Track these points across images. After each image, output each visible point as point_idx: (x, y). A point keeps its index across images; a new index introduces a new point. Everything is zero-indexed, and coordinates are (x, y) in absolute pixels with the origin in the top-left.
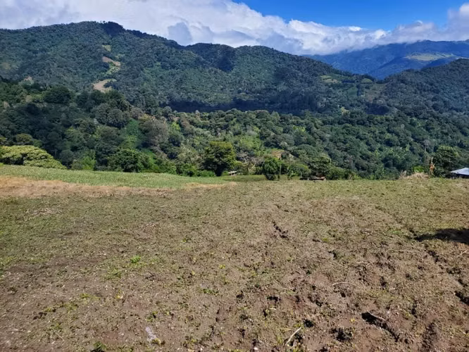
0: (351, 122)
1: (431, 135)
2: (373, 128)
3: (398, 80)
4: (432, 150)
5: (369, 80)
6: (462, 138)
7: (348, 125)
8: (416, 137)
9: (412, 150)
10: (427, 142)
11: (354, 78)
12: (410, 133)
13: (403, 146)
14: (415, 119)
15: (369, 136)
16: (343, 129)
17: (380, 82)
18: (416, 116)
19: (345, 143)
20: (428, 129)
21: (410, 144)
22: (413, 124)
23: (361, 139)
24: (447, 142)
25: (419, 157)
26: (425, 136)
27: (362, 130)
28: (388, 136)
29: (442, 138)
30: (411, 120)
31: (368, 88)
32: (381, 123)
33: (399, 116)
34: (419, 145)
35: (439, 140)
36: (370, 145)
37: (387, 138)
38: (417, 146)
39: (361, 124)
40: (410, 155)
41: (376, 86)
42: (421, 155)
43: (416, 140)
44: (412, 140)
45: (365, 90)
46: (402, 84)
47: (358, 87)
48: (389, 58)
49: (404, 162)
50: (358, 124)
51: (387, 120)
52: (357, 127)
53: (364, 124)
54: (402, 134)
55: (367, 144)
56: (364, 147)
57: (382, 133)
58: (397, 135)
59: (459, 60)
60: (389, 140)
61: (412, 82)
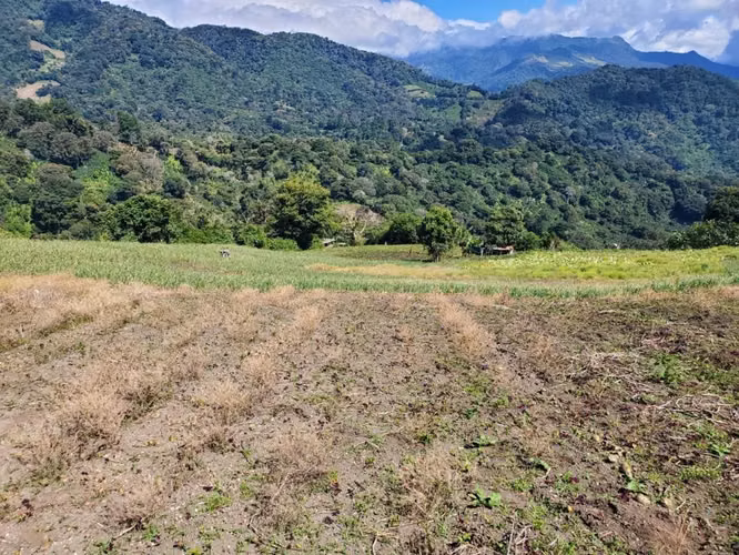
0: (458, 159)
1: (576, 180)
2: (491, 169)
3: (521, 94)
4: (577, 203)
5: (478, 94)
6: (618, 183)
7: (455, 164)
8: (555, 182)
9: (549, 201)
10: (571, 190)
11: (455, 90)
12: (546, 176)
13: (537, 195)
14: (551, 154)
15: (485, 181)
16: (447, 169)
17: (493, 98)
18: (554, 150)
19: (450, 192)
20: (571, 171)
21: (547, 193)
22: (549, 162)
23: (475, 187)
24: (599, 190)
25: (559, 212)
26: (567, 181)
27: (475, 173)
28: (514, 181)
29: (591, 185)
30: (547, 157)
31: (476, 106)
32: (504, 161)
33: (530, 150)
34: (559, 194)
35: (587, 187)
36: (487, 195)
37: (512, 183)
38: (556, 196)
39: (474, 163)
40: (547, 209)
41: (488, 103)
42: (562, 210)
43: (556, 187)
44: (549, 186)
45: (473, 109)
46: (527, 101)
47: (461, 104)
48: (505, 61)
49: (539, 221)
50: (469, 162)
51: (512, 156)
52: (468, 167)
53: (477, 162)
54: (534, 178)
55: (483, 193)
56: (479, 199)
57: (505, 176)
58: (529, 179)
59: (606, 67)
60: (516, 186)
61: (541, 99)
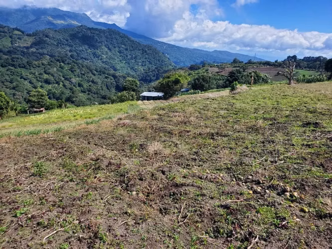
0: (13, 65)
1: (75, 75)
2: (33, 70)
3: (44, 35)
4: (77, 86)
5: (20, 33)
6: (93, 77)
7: (12, 68)
8: (66, 77)
9: (64, 86)
10: (73, 80)
11: (6, 29)
12: (61, 74)
13: (58, 83)
14: (62, 64)
15: (30, 76)
16: (7, 70)
17: (29, 35)
18: (63, 62)
19: (11, 82)
20: (72, 71)
21: (62, 82)
22: (62, 68)
23: (25, 79)
24: (85, 80)
25: (70, 91)
26: (71, 76)
27: (24, 72)
28: (46, 76)
29: (82, 77)
30: (60, 65)
31: (19, 39)
32: (39, 67)
33: (51, 62)
34: (68, 82)
35: (80, 79)
36: (33, 83)
37: (45, 78)
38: (67, 83)
39: (22, 67)
40: (64, 89)
41: (26, 37)
42: (71, 89)
43: (66, 79)
44: (63, 79)
45: (18, 40)
46: (47, 38)
47: (11, 37)
48: (32, 18)
49: (61, 95)
50: (20, 67)
51: (43, 64)
52: (19, 70)
53: (24, 67)
54: (56, 75)
55: (30, 82)
56: (29, 86)
57: (41, 74)
58: (53, 75)
59: (81, 26)
60: (47, 79)
61: (54, 38)
